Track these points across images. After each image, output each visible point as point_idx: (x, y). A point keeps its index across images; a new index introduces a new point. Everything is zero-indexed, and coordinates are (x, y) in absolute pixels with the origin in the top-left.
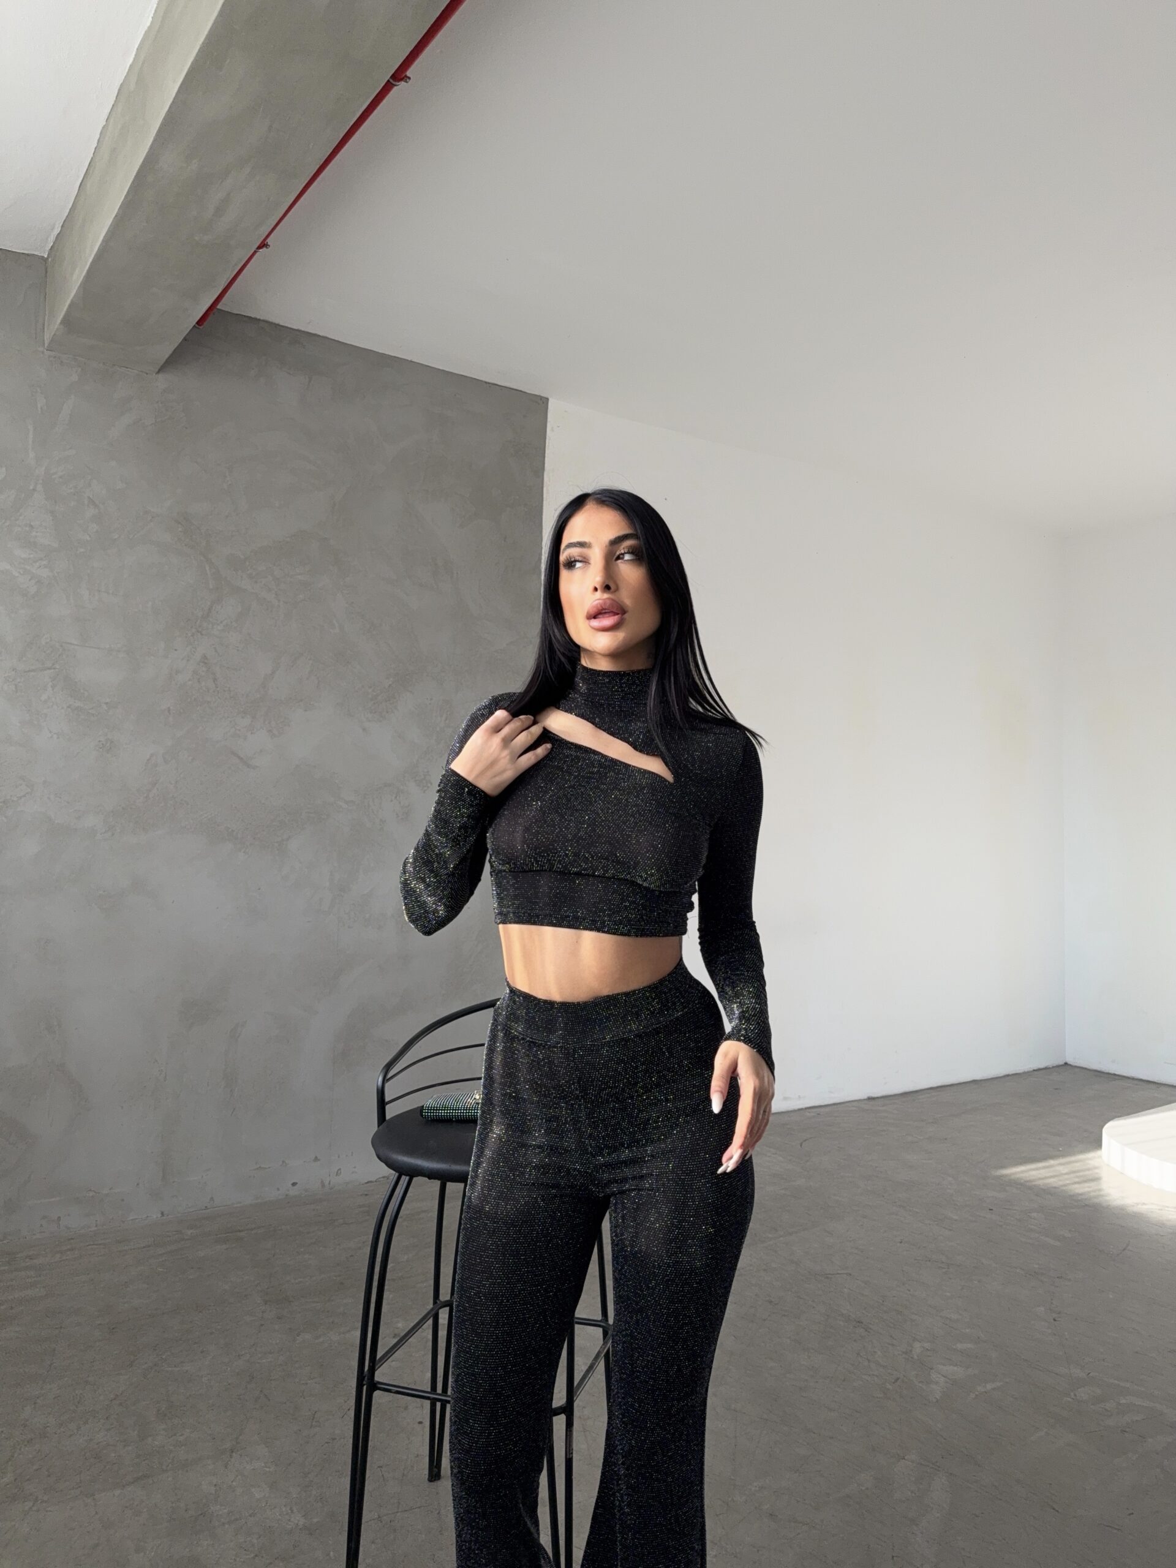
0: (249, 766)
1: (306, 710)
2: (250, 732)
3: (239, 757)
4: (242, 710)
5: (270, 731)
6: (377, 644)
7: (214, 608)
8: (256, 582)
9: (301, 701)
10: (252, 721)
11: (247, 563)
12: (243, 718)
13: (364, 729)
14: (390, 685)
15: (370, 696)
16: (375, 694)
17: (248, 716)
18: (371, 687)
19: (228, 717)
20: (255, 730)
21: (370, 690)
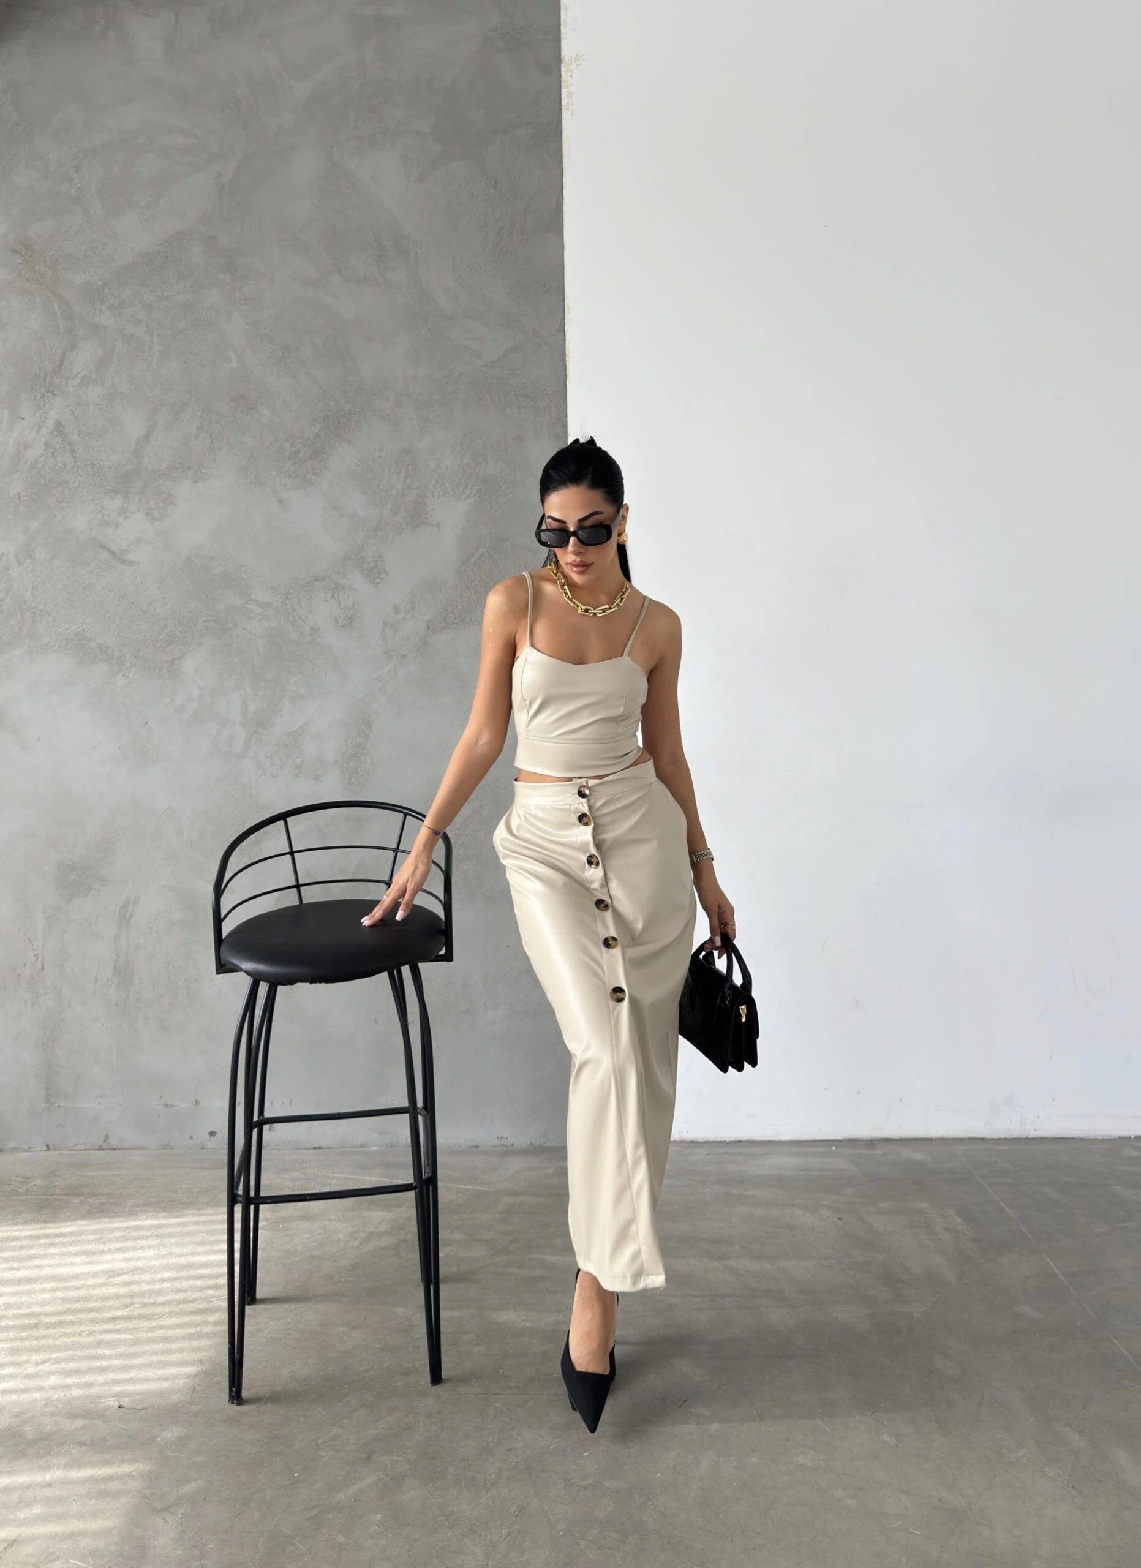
0: (123, 562)
1: (195, 482)
2: (123, 517)
3: (111, 552)
4: (110, 488)
5: (148, 514)
6: (294, 377)
7: (67, 356)
8: (120, 314)
9: (189, 468)
10: (124, 502)
11: (107, 290)
12: (112, 498)
13: (280, 502)
14: (317, 435)
15: (287, 454)
16: (295, 449)
17: (119, 496)
18: (287, 440)
19: (93, 500)
20: (129, 514)
21: (287, 445)
